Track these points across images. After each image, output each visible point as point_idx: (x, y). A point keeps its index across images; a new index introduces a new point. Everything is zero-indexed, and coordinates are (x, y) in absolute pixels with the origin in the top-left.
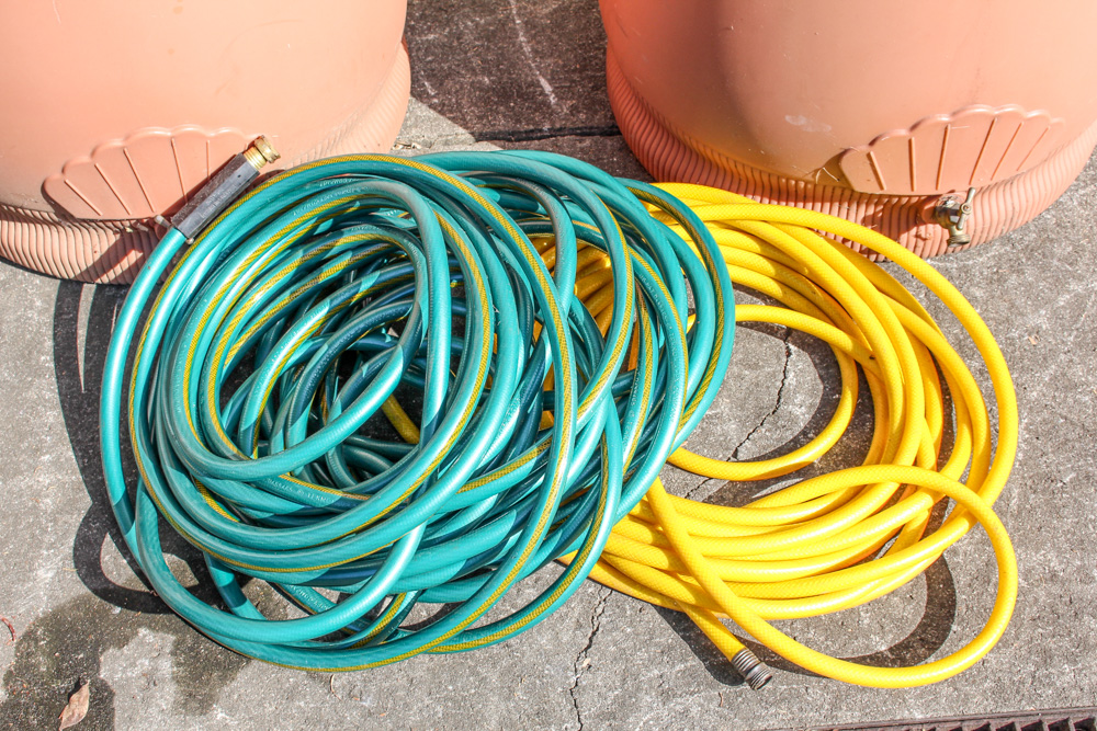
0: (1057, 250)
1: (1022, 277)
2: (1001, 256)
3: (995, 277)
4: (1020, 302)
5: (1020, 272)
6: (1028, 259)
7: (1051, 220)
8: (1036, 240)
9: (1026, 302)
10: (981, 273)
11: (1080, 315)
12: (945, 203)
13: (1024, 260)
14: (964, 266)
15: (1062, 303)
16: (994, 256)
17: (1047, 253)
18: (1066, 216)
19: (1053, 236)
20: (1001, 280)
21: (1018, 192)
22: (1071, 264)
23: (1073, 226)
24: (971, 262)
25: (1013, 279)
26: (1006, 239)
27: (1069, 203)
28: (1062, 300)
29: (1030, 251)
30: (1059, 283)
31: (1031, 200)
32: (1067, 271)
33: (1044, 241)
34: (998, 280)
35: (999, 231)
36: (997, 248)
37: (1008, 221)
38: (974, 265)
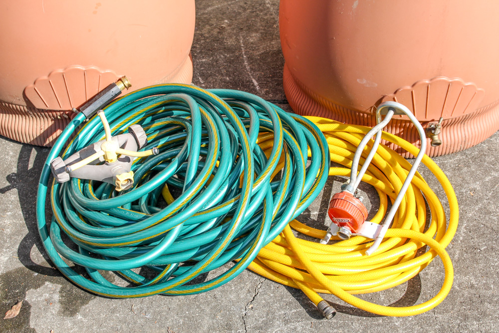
0: (487, 159)
1: (469, 169)
2: (460, 160)
3: (457, 168)
4: (467, 178)
5: (469, 167)
6: (473, 162)
7: (485, 146)
8: (478, 155)
9: (470, 179)
10: (450, 166)
11: (495, 185)
12: (430, 126)
13: (471, 162)
14: (443, 163)
15: (487, 180)
16: (457, 160)
17: (482, 160)
18: (493, 146)
19: (486, 153)
20: (459, 169)
21: (468, 129)
22: (493, 165)
23: (496, 150)
24: (446, 161)
25: (465, 169)
26: (462, 152)
27: (495, 141)
28: (487, 179)
29: (474, 159)
30: (487, 172)
31: (474, 133)
32: (491, 167)
33: (481, 155)
34: (458, 169)
35: (459, 148)
36: (458, 157)
37: (463, 143)
38: (447, 163)
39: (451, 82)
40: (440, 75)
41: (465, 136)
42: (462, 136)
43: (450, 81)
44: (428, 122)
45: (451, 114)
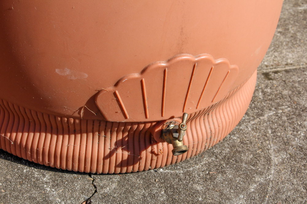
0: (244, 158)
1: (225, 175)
2: (209, 164)
3: (208, 177)
4: (226, 191)
5: (223, 173)
6: (227, 164)
7: (236, 138)
8: (230, 153)
9: (230, 191)
10: (199, 175)
11: (265, 196)
12: (168, 126)
13: (224, 165)
14: (187, 171)
15: (253, 190)
16: (205, 164)
17: (238, 160)
18: (245, 137)
19: (240, 149)
20: (212, 178)
21: (213, 120)
22: (254, 165)
23: (251, 143)
24: (191, 169)
25: (220, 177)
26: (210, 152)
27: (246, 129)
28: (252, 188)
29: (227, 159)
30: (248, 178)
31: (221, 125)
32: (252, 170)
33: (235, 153)
34: (210, 178)
35: (204, 147)
36: (206, 159)
37: (209, 140)
38: (193, 171)
39: (198, 62)
40: (181, 52)
41: (211, 131)
42: (206, 132)
43: (196, 59)
44: (165, 121)
45: (196, 106)
